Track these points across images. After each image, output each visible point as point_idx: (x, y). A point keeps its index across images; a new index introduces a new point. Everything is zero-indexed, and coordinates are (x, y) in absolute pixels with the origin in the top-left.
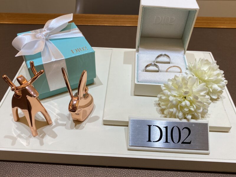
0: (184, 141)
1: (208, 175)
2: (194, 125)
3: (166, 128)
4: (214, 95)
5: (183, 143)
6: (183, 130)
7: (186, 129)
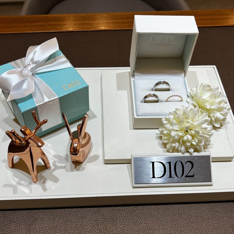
0: (187, 174)
1: (212, 205)
2: (196, 158)
3: (170, 163)
4: (217, 124)
5: (186, 176)
6: (186, 164)
7: (189, 163)
